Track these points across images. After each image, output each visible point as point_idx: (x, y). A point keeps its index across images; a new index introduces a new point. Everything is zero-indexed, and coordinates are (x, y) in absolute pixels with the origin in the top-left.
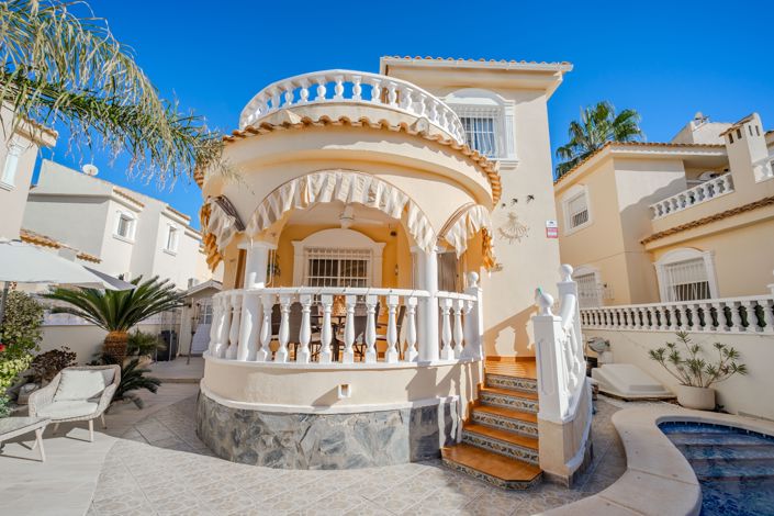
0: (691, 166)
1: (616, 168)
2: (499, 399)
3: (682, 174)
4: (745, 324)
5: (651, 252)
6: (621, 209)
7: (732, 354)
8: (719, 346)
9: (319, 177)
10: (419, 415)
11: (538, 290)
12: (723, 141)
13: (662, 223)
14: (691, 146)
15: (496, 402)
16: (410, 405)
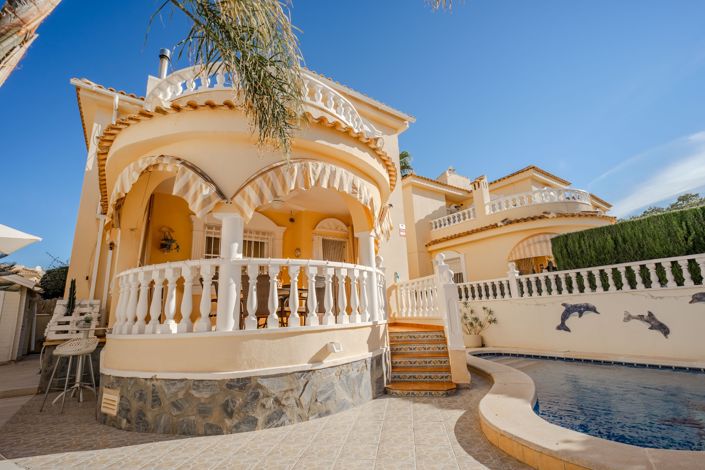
0: (449, 199)
1: (414, 192)
2: (405, 348)
3: (444, 204)
4: (495, 295)
5: (430, 252)
6: (416, 221)
7: (490, 312)
8: (484, 308)
9: (318, 166)
10: (375, 361)
11: (396, 273)
12: (471, 188)
13: (437, 234)
14: (446, 185)
15: (403, 351)
16: (370, 355)
